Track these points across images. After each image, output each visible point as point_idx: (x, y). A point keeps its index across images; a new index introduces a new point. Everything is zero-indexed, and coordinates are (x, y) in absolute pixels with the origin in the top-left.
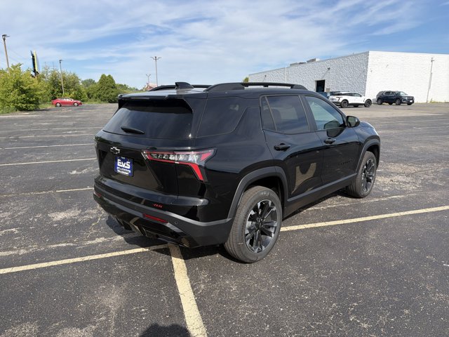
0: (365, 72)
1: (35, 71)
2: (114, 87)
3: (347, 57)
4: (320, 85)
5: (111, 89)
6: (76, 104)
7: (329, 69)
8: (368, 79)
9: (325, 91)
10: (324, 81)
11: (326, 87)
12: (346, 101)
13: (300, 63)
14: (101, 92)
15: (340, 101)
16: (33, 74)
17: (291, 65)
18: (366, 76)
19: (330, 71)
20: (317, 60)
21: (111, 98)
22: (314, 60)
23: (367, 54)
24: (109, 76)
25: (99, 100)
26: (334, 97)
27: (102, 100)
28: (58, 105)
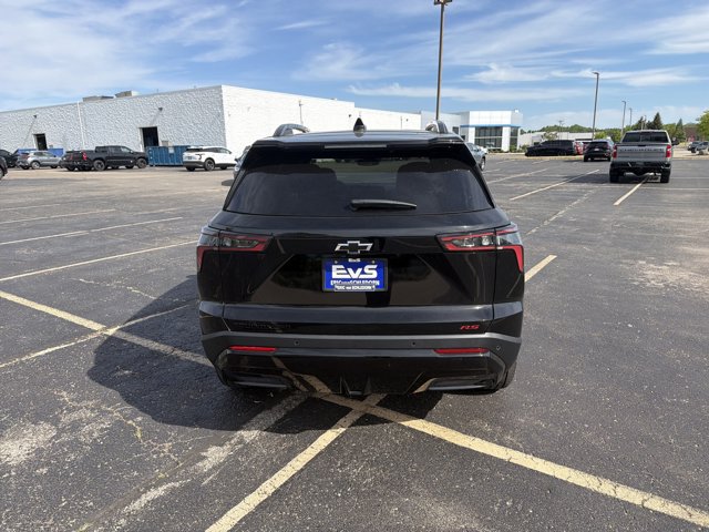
0: (220, 116)
3: (188, 91)
4: (150, 135)
7: (161, 109)
8: (227, 127)
9: (161, 145)
10: (155, 129)
11: (161, 138)
12: (210, 160)
13: (104, 98)
15: (203, 160)
17: (85, 99)
18: (223, 123)
19: (163, 112)
20: (134, 93)
22: (127, 94)
23: (219, 88)
26: (193, 154)
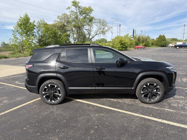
1: (133, 36)
2: (165, 40)
5: (163, 41)
6: (143, 48)
14: (158, 43)
16: (133, 37)
21: (162, 45)
24: (163, 35)
25: (156, 46)
27: (157, 46)
28: (136, 48)
